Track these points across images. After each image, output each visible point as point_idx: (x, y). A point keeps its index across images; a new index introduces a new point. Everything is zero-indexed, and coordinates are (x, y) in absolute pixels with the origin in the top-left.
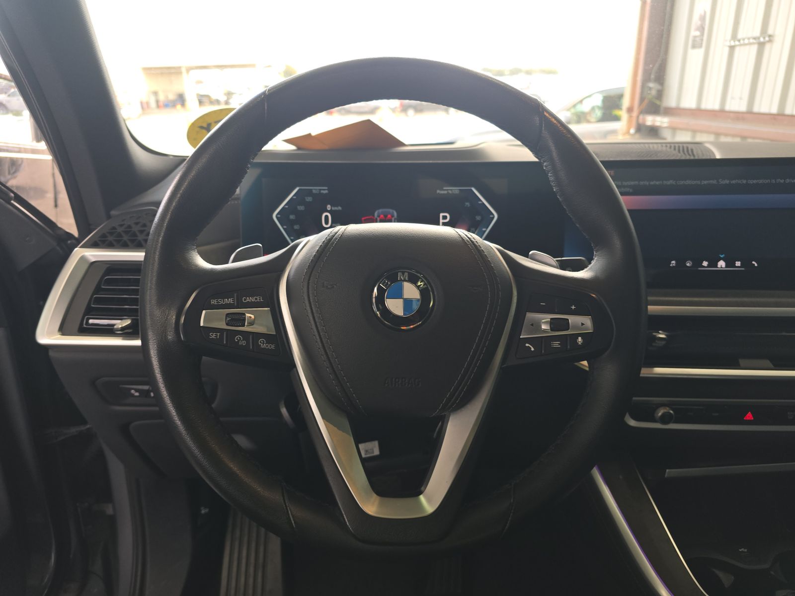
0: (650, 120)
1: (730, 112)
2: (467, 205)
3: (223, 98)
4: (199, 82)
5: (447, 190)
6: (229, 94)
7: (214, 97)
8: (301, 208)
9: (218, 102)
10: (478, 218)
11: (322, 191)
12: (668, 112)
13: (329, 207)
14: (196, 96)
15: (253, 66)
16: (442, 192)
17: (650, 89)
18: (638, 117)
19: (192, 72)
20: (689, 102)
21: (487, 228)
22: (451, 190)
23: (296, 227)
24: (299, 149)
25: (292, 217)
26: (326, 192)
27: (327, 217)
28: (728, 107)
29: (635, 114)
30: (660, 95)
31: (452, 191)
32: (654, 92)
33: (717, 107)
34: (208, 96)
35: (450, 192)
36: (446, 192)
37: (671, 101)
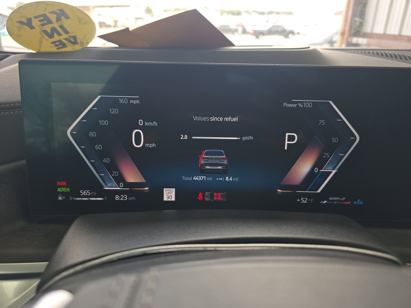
0: (355, 40)
1: (405, 36)
2: (322, 123)
3: (112, 24)
4: (99, 15)
5: (297, 103)
6: (116, 22)
7: (108, 23)
8: (104, 123)
9: (109, 26)
10: (335, 140)
11: (131, 101)
12: (365, 35)
13: (141, 122)
14: (98, 22)
15: (128, 6)
16: (291, 105)
17: (355, 21)
18: (347, 38)
19: (96, 9)
20: (379, 30)
21: (345, 154)
22: (302, 103)
23: (98, 147)
24: (120, 46)
25: (92, 134)
26: (138, 101)
27: (138, 134)
28: (403, 33)
29: (346, 36)
30: (361, 24)
31: (303, 105)
32: (357, 24)
33: (396, 33)
34: (104, 23)
35: (300, 105)
36: (295, 105)
37: (368, 29)
